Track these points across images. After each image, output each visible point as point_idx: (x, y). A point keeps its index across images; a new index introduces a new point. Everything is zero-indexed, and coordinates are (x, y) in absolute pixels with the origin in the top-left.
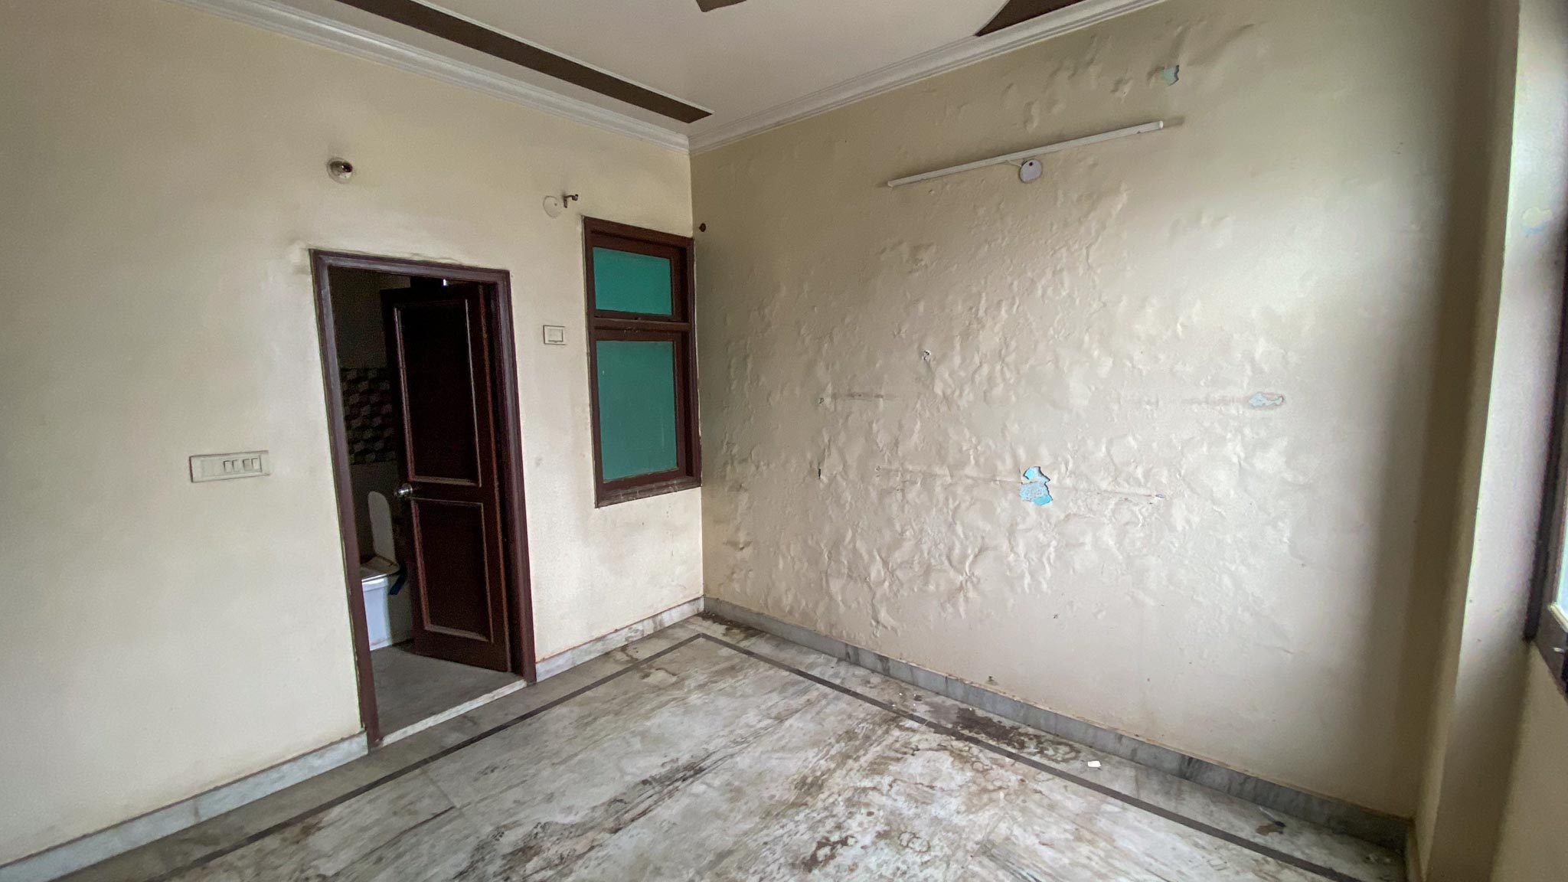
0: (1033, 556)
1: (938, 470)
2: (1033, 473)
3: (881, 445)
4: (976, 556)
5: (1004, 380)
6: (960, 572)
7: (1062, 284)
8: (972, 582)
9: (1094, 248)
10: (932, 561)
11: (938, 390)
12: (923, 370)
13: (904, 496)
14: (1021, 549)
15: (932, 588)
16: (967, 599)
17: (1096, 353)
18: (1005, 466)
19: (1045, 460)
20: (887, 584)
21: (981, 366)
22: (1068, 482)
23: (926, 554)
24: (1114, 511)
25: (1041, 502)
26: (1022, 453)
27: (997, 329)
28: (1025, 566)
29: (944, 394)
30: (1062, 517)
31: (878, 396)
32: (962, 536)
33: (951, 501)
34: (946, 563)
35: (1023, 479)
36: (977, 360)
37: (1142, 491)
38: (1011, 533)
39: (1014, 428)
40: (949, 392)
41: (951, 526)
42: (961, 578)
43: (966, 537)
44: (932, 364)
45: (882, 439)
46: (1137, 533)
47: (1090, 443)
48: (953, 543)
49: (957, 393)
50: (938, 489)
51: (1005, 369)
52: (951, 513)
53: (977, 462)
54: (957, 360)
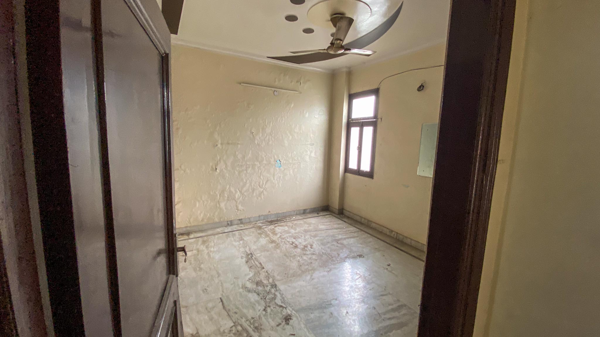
0: (278, 179)
1: (256, 163)
2: (278, 161)
3: (239, 158)
4: (266, 183)
5: (272, 140)
6: (261, 188)
7: (283, 120)
8: (265, 190)
9: (288, 113)
10: (255, 187)
11: (256, 142)
12: (252, 136)
13: (246, 172)
14: (276, 179)
15: (255, 194)
16: (264, 194)
17: (289, 135)
18: (272, 160)
19: (280, 158)
20: (241, 198)
21: (267, 136)
22: (285, 162)
23: (253, 186)
24: (292, 167)
25: (280, 167)
26: (276, 157)
27: (270, 128)
28: (276, 182)
29: (258, 143)
30: (283, 169)
31: (238, 144)
32: (262, 179)
33: (260, 170)
34: (258, 187)
35: (276, 163)
36: (265, 135)
37: (297, 162)
38: (274, 175)
39: (274, 151)
40: (259, 142)
41: (260, 177)
42: (262, 189)
43: (263, 179)
44: (255, 135)
45: (240, 156)
46: (296, 170)
47: (288, 153)
48: (260, 181)
49: (261, 143)
50: (256, 168)
51: (272, 138)
52: (259, 174)
53: (266, 160)
54: (261, 135)
